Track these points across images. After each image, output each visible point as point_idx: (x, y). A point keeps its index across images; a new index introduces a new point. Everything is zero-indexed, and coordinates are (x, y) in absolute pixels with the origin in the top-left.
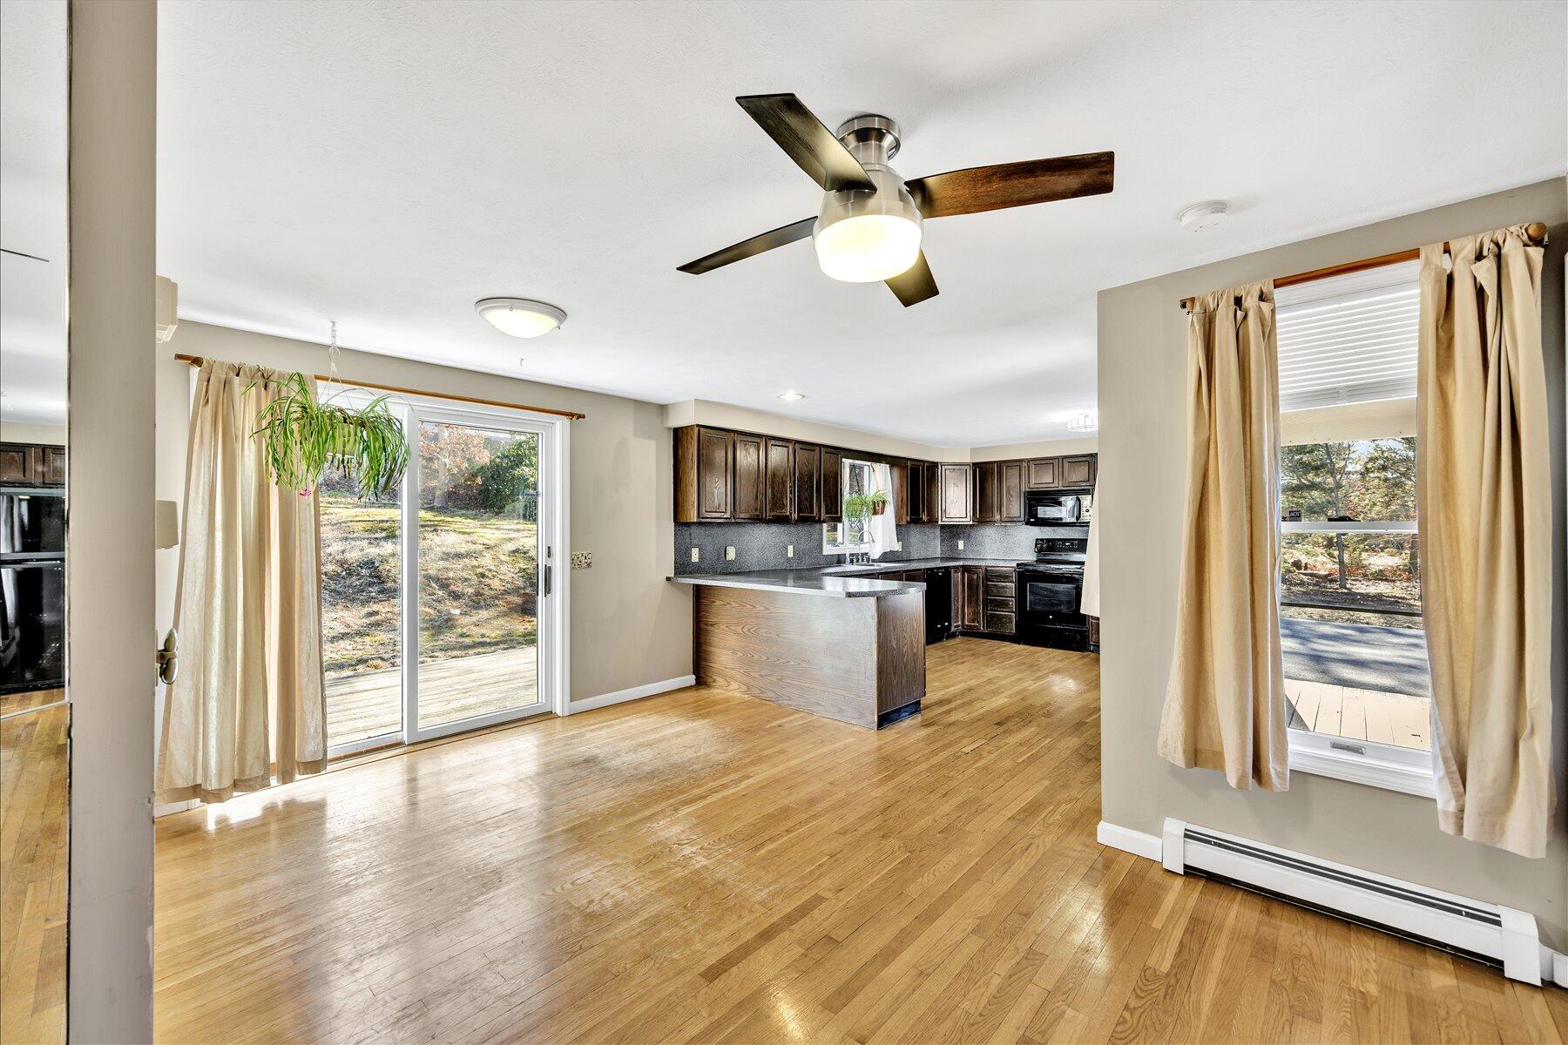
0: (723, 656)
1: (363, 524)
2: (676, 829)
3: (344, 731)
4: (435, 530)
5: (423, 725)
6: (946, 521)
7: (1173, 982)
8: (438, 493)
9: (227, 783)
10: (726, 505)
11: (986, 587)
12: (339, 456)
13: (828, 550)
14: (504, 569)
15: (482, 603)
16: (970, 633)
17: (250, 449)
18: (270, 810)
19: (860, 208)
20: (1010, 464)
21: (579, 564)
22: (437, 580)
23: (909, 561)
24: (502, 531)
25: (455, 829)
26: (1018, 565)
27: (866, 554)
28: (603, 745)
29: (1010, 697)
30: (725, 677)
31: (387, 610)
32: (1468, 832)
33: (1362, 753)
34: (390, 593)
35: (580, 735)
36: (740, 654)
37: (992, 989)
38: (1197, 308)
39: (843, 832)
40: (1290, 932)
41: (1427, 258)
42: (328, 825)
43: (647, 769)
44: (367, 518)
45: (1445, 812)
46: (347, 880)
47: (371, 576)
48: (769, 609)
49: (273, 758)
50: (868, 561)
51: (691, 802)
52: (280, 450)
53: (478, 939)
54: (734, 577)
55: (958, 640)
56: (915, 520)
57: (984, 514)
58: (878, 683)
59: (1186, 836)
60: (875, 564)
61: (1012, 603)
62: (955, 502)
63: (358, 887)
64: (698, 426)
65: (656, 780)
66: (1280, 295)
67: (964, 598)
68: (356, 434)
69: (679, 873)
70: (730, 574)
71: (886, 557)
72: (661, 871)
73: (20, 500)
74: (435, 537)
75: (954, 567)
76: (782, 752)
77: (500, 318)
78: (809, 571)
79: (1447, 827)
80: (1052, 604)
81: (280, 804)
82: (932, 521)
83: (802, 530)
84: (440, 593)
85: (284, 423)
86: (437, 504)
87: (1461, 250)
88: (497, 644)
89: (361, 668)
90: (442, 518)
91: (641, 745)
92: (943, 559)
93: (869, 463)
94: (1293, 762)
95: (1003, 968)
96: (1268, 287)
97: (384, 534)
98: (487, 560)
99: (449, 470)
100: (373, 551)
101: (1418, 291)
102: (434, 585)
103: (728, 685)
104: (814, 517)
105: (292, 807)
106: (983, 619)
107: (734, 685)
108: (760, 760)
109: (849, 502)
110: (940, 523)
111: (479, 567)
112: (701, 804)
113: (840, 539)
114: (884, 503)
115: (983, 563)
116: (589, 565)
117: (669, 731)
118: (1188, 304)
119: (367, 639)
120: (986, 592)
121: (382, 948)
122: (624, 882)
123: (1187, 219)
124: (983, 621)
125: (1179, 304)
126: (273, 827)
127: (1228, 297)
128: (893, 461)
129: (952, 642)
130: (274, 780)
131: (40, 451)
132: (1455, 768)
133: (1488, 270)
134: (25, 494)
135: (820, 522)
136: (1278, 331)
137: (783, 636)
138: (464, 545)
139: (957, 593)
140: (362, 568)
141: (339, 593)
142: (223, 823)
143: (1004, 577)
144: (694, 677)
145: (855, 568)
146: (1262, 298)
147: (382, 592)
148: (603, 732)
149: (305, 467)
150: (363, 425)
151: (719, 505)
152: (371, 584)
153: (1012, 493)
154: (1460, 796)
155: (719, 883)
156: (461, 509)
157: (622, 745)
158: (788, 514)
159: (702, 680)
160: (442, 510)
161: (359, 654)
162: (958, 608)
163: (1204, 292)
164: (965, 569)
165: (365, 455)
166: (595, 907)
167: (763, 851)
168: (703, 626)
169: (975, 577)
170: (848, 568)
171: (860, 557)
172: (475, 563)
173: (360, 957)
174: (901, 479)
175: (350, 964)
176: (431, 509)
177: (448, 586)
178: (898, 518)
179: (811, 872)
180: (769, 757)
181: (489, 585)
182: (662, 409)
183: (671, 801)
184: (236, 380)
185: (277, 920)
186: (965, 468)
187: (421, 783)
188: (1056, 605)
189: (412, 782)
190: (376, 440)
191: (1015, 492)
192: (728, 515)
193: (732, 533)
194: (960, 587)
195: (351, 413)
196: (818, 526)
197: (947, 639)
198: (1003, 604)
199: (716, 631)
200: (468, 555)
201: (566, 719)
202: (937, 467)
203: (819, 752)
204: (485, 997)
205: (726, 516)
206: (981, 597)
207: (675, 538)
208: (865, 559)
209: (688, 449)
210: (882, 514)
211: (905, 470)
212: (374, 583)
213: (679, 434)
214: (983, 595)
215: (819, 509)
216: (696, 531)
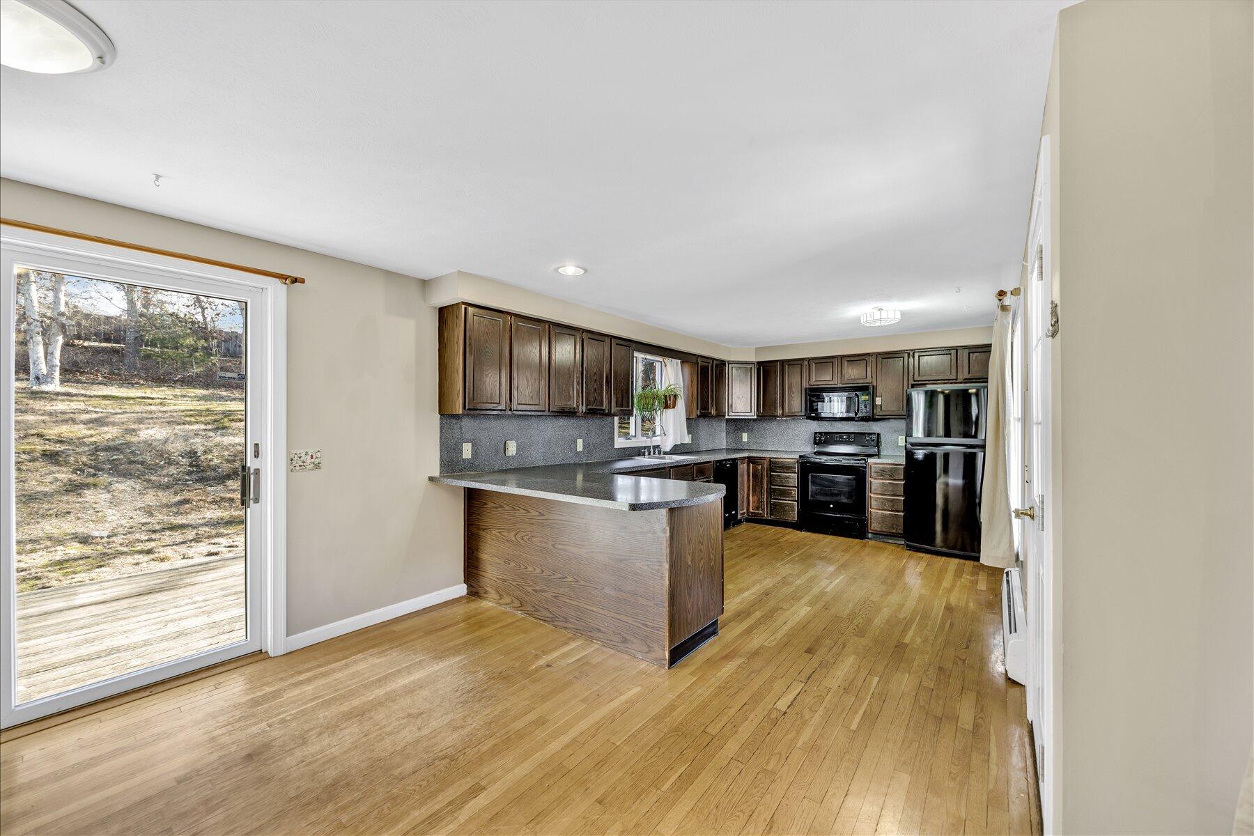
0: (496, 565)
6: (732, 416)
10: (500, 395)
11: (770, 477)
13: (620, 443)
16: (754, 519)
20: (792, 363)
21: (300, 464)
23: (698, 452)
26: (801, 457)
27: (658, 446)
36: (513, 564)
47: (191, 465)
48: (543, 515)
50: (659, 453)
55: (744, 526)
56: (705, 415)
57: (768, 410)
58: (670, 611)
60: (667, 456)
61: (795, 492)
62: (741, 397)
64: (464, 304)
67: (749, 487)
70: (510, 471)
71: (677, 450)
75: (740, 458)
78: (599, 465)
80: (832, 495)
82: (720, 415)
83: (594, 424)
92: (729, 450)
93: (661, 359)
103: (501, 599)
104: (604, 410)
106: (767, 507)
109: (641, 395)
110: (727, 417)
113: (632, 432)
114: (675, 396)
115: (767, 455)
116: (317, 466)
120: (770, 482)
124: (767, 509)
128: (683, 356)
135: (610, 415)
137: (560, 547)
139: (742, 483)
140: (183, 457)
143: (786, 468)
144: (465, 586)
151: (492, 395)
153: (794, 389)
158: (575, 406)
159: (474, 593)
162: (743, 496)
164: (750, 460)
169: (760, 467)
171: (652, 450)
174: (691, 375)
178: (689, 411)
182: (425, 285)
186: (749, 366)
188: (837, 495)
191: (796, 389)
192: (503, 407)
193: (511, 426)
194: (746, 477)
196: (609, 419)
197: (734, 525)
198: (785, 494)
199: (488, 536)
201: (280, 660)
202: (725, 364)
205: (500, 408)
206: (765, 487)
207: (441, 431)
208: (657, 453)
209: (453, 330)
210: (674, 407)
211: (696, 366)
212: (193, 472)
213: (444, 313)
214: (767, 484)
215: (610, 402)
216: (466, 423)
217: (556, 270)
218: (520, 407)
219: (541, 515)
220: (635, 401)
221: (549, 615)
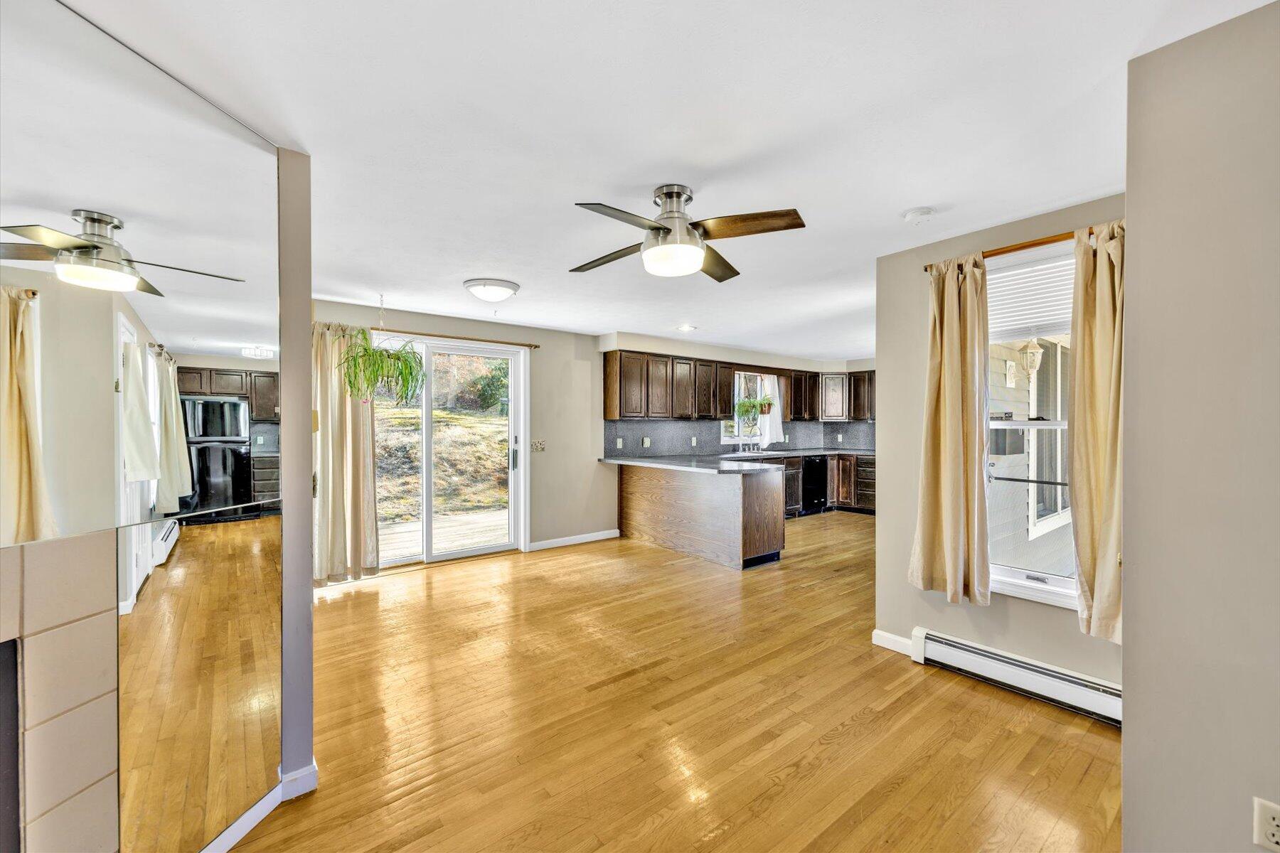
0: (639, 515)
1: (399, 420)
2: (587, 619)
3: (388, 554)
4: (447, 425)
5: (435, 552)
6: (826, 419)
7: (880, 715)
8: (450, 397)
9: (324, 576)
10: (641, 408)
11: (857, 471)
12: (386, 378)
13: (725, 440)
14: (494, 454)
15: (479, 478)
16: (843, 508)
17: (335, 375)
18: (347, 596)
19: (665, 240)
21: (536, 448)
22: (448, 461)
23: (793, 450)
24: (493, 426)
25: (453, 610)
27: (757, 444)
28: (549, 570)
29: (856, 554)
30: (639, 531)
31: (415, 481)
32: (1093, 633)
33: (1046, 582)
34: (415, 470)
35: (535, 564)
36: (649, 515)
37: (760, 709)
38: (934, 272)
39: (695, 627)
40: (982, 700)
41: (1079, 237)
42: (380, 604)
43: (575, 585)
44: (401, 416)
45: (1082, 618)
46: (391, 630)
47: (404, 457)
49: (349, 565)
50: (758, 449)
51: (600, 605)
52: (353, 375)
53: (461, 662)
54: (647, 460)
55: (835, 512)
56: (799, 418)
57: (857, 414)
58: (743, 536)
59: (926, 638)
60: (765, 452)
62: (834, 403)
63: (397, 634)
64: (620, 350)
65: (579, 592)
66: (989, 263)
67: (839, 480)
68: (395, 365)
69: (584, 641)
70: (645, 457)
71: (773, 447)
72: (572, 639)
73: (199, 403)
74: (447, 430)
75: (830, 455)
76: (669, 580)
77: (479, 291)
78: (709, 456)
79: (1083, 630)
81: (353, 593)
82: (814, 419)
83: (705, 425)
84: (450, 470)
85: (355, 359)
86: (449, 405)
87: (1101, 232)
88: (488, 507)
89: (397, 520)
90: (453, 416)
91: (575, 572)
92: (825, 449)
93: (761, 375)
94: (993, 587)
95: (771, 700)
96: (979, 258)
97: (413, 428)
98: (482, 447)
99: (457, 380)
100: (406, 440)
101: (1074, 261)
102: (446, 464)
103: (642, 537)
104: (712, 416)
105: (359, 595)
106: (854, 496)
107: (646, 537)
108: (653, 584)
109: (741, 404)
110: (822, 420)
111: (477, 452)
112: (606, 606)
113: (736, 434)
114: (770, 405)
115: (856, 453)
116: (543, 449)
117: (594, 564)
118: (928, 269)
119: (402, 501)
120: (857, 475)
121: (411, 662)
122: (549, 643)
123: (908, 218)
124: (854, 498)
125: (923, 268)
126: (350, 603)
127: (954, 263)
128: (778, 372)
129: (828, 514)
130: (349, 577)
131: (209, 372)
132: (1087, 588)
133: (1115, 248)
134: (201, 399)
135: (718, 419)
136: (988, 287)
138: (467, 436)
139: (832, 476)
140: (398, 451)
141: (384, 469)
142: (322, 601)
143: (870, 463)
144: (618, 531)
145: (747, 454)
146: (976, 265)
147: (411, 468)
148: (550, 563)
149: (366, 386)
150: (399, 359)
151: (636, 407)
152: (404, 463)
154: (1090, 608)
155: (607, 647)
156: (466, 409)
157: (561, 571)
158: (690, 413)
159: (624, 534)
160: (452, 410)
161: (396, 511)
162: (834, 488)
163: (937, 260)
164: (840, 457)
165: (400, 378)
166: (529, 653)
167: (639, 634)
168: (625, 495)
169: (848, 463)
170: (740, 454)
171: (751, 447)
172: (475, 449)
173: (399, 665)
174: (786, 386)
175: (394, 667)
176: (445, 409)
177: (455, 465)
178: (784, 417)
179: (667, 646)
180: (659, 583)
181: (484, 465)
182: (596, 339)
183: (587, 604)
184: (328, 332)
185: (356, 646)
186: (842, 376)
187: (434, 585)
189: (429, 585)
190: (406, 368)
192: (642, 415)
193: (647, 427)
194: (836, 471)
195: (392, 352)
196: (716, 423)
197: (824, 512)
198: (870, 486)
199: (634, 498)
200: (470, 444)
201: (527, 555)
202: (819, 376)
203: (694, 582)
204: (464, 687)
205: (641, 415)
206: (853, 480)
207: (605, 431)
208: (756, 449)
209: (613, 367)
210: (769, 413)
211: (790, 379)
212: (406, 462)
213: (607, 356)
214: (855, 477)
215: (716, 410)
216: (620, 426)
217: (678, 329)
218: (653, 415)
219: (668, 482)
220: (736, 409)
221: (673, 545)
